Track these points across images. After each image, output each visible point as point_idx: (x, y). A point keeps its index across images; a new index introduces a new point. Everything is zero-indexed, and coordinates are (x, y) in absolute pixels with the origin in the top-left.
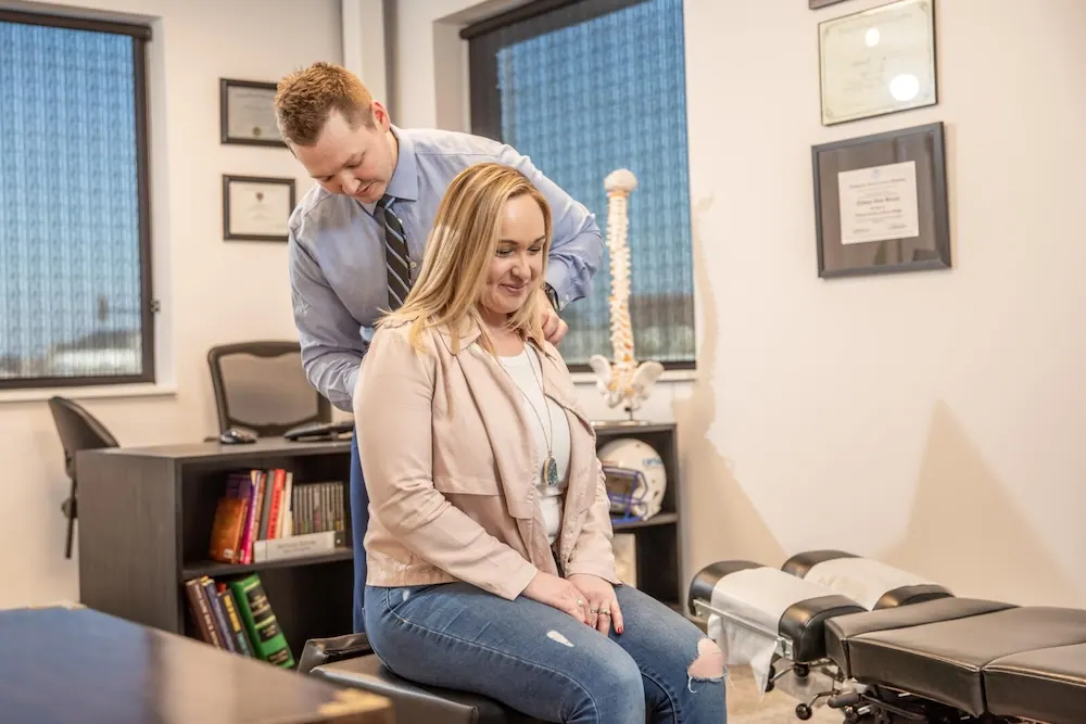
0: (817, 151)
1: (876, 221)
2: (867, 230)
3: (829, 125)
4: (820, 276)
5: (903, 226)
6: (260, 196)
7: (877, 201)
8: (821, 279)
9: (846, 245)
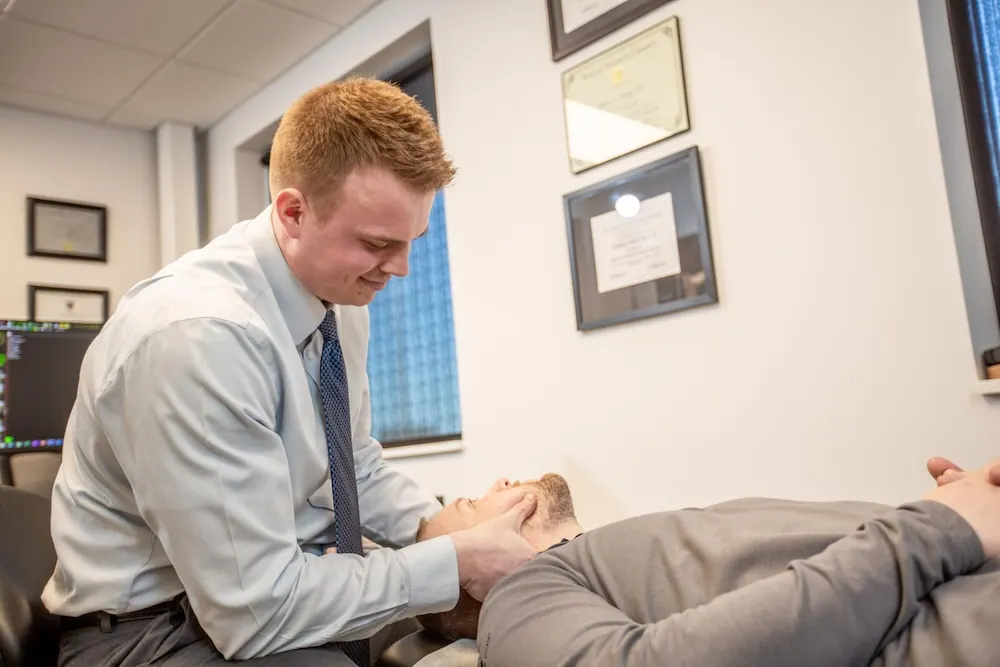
0: (570, 200)
1: (632, 263)
2: (623, 274)
3: (579, 173)
4: (579, 329)
5: (663, 264)
6: (70, 305)
7: (633, 242)
8: (580, 333)
9: (603, 294)
